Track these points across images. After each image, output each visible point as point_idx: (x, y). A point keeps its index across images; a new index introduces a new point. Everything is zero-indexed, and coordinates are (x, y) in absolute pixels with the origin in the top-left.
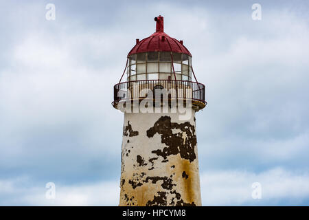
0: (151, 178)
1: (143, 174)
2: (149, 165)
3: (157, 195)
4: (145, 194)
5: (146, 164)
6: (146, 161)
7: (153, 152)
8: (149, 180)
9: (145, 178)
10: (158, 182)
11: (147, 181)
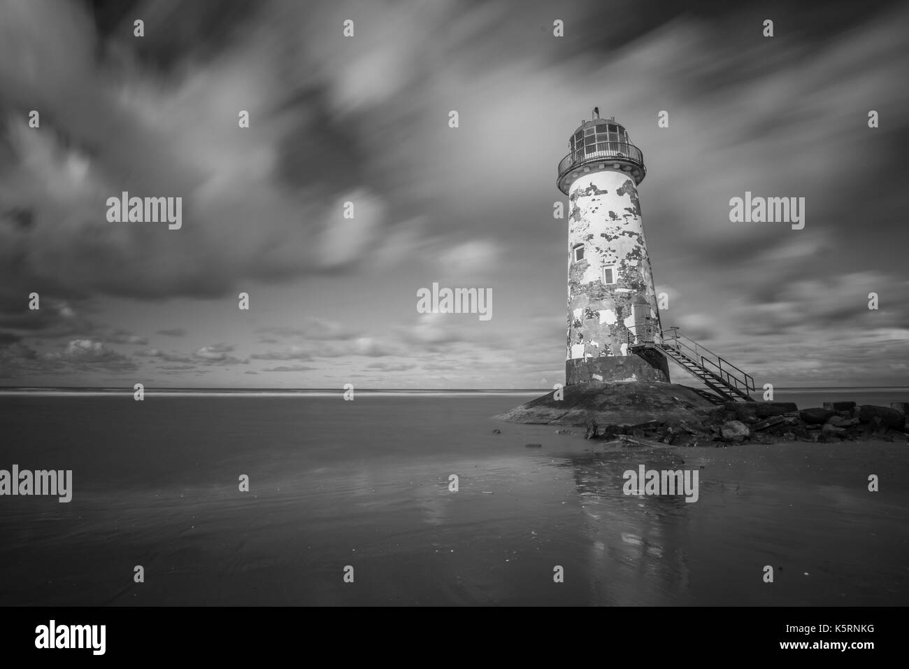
0: (628, 232)
1: (619, 228)
2: (624, 220)
3: (635, 248)
4: (623, 247)
5: (620, 219)
6: (620, 216)
7: (626, 209)
8: (626, 234)
9: (621, 232)
10: (633, 236)
11: (623, 234)
